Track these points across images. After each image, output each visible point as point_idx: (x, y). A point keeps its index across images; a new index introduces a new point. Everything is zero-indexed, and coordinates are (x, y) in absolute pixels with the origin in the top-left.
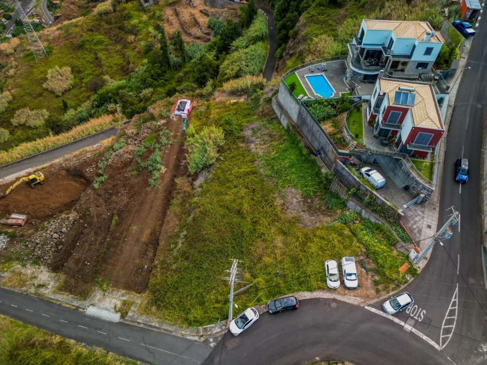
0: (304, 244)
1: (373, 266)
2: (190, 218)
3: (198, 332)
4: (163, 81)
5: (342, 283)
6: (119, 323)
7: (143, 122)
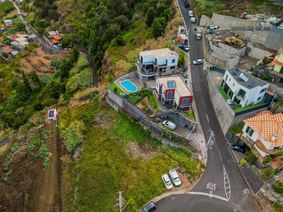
0: (148, 170)
2: (78, 179)
4: (29, 101)
5: (174, 184)
7: (28, 129)
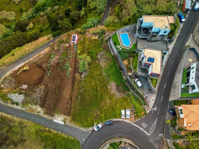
1: (135, 111)
2: (81, 91)
3: (86, 129)
5: (126, 117)
6: (64, 125)
